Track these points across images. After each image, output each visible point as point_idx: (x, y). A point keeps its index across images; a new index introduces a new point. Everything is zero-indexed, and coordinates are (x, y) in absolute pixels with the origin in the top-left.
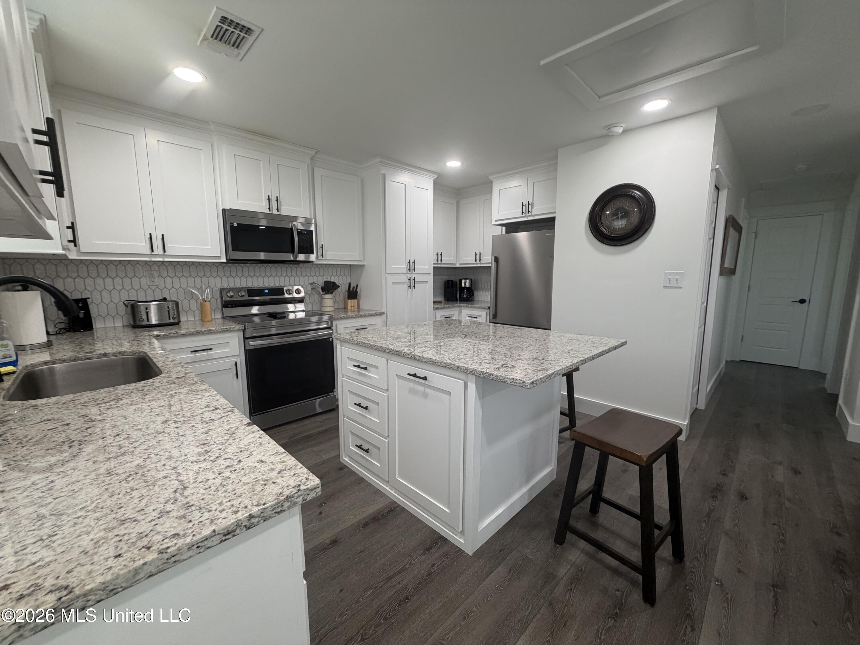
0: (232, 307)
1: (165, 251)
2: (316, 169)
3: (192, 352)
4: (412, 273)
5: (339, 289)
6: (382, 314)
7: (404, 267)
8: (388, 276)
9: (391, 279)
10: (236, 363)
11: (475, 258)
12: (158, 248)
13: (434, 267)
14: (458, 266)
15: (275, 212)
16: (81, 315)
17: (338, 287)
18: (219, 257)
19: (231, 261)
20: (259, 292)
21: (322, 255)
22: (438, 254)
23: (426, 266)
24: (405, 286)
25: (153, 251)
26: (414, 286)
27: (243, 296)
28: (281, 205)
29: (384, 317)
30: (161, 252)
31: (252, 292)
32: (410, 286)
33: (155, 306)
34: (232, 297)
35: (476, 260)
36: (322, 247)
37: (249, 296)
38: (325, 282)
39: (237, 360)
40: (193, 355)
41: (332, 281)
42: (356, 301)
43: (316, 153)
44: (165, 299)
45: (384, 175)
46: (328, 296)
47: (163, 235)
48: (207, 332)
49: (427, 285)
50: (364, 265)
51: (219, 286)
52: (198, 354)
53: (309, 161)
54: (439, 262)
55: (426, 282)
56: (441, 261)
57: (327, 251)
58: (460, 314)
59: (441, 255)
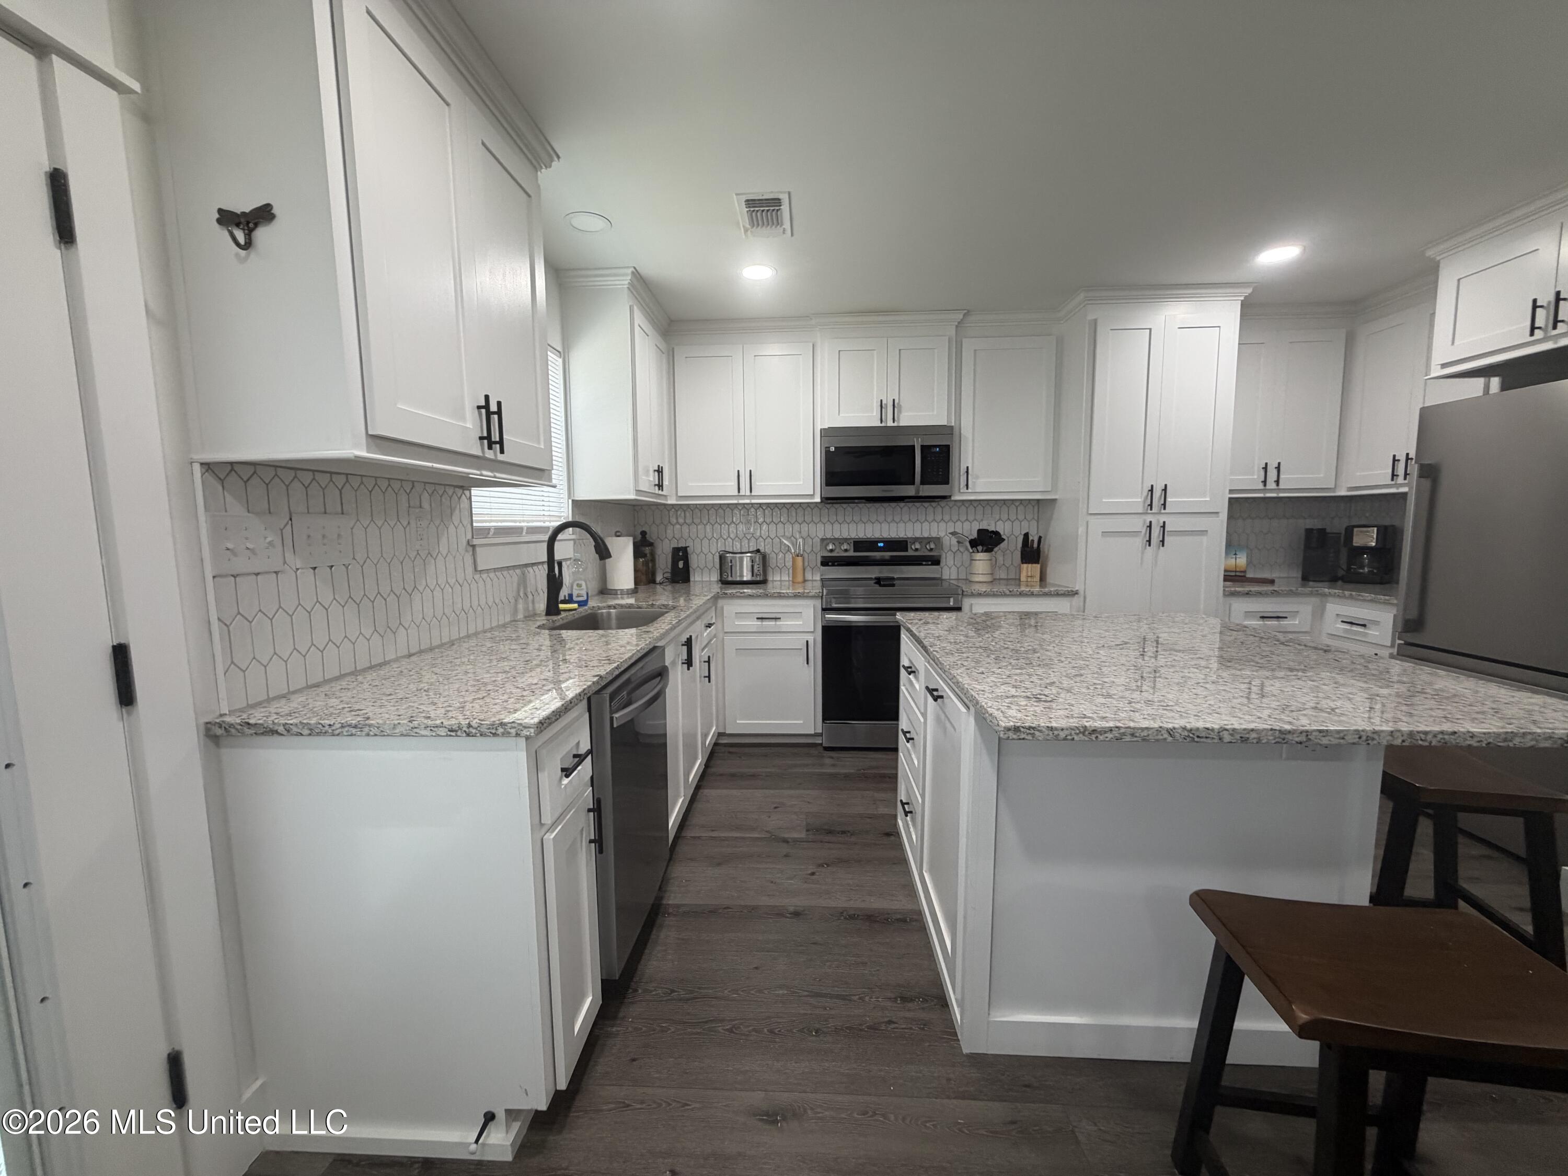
0: (833, 565)
1: (751, 491)
2: (965, 342)
3: (758, 618)
4: (1160, 513)
5: (1003, 545)
6: (1073, 593)
7: (1138, 500)
8: (1093, 520)
9: (1098, 525)
10: (807, 642)
11: (1390, 471)
12: (745, 490)
13: (1230, 499)
14: (1343, 492)
15: (890, 423)
16: (681, 564)
17: (1004, 540)
18: (812, 496)
19: (826, 500)
20: (869, 545)
21: (967, 485)
22: (1265, 469)
23: (1205, 497)
24: (1139, 541)
25: (739, 492)
26: (1163, 541)
27: (846, 550)
28: (900, 412)
29: (1076, 601)
30: (748, 493)
31: (859, 545)
32: (1149, 541)
33: (749, 558)
34: (831, 551)
35: (1394, 476)
36: (967, 472)
37: (854, 551)
38: (980, 531)
39: (810, 638)
40: (759, 623)
41: (992, 528)
42: (1037, 567)
43: (965, 315)
44: (758, 551)
45: (1095, 322)
46: (981, 556)
47: (750, 471)
48: (776, 595)
49: (1204, 539)
50: (1054, 501)
51: (821, 535)
52: (766, 623)
53: (952, 332)
54: (1271, 485)
55: (1203, 532)
56: (1277, 482)
57: (977, 477)
58: (1319, 614)
59: (1278, 468)
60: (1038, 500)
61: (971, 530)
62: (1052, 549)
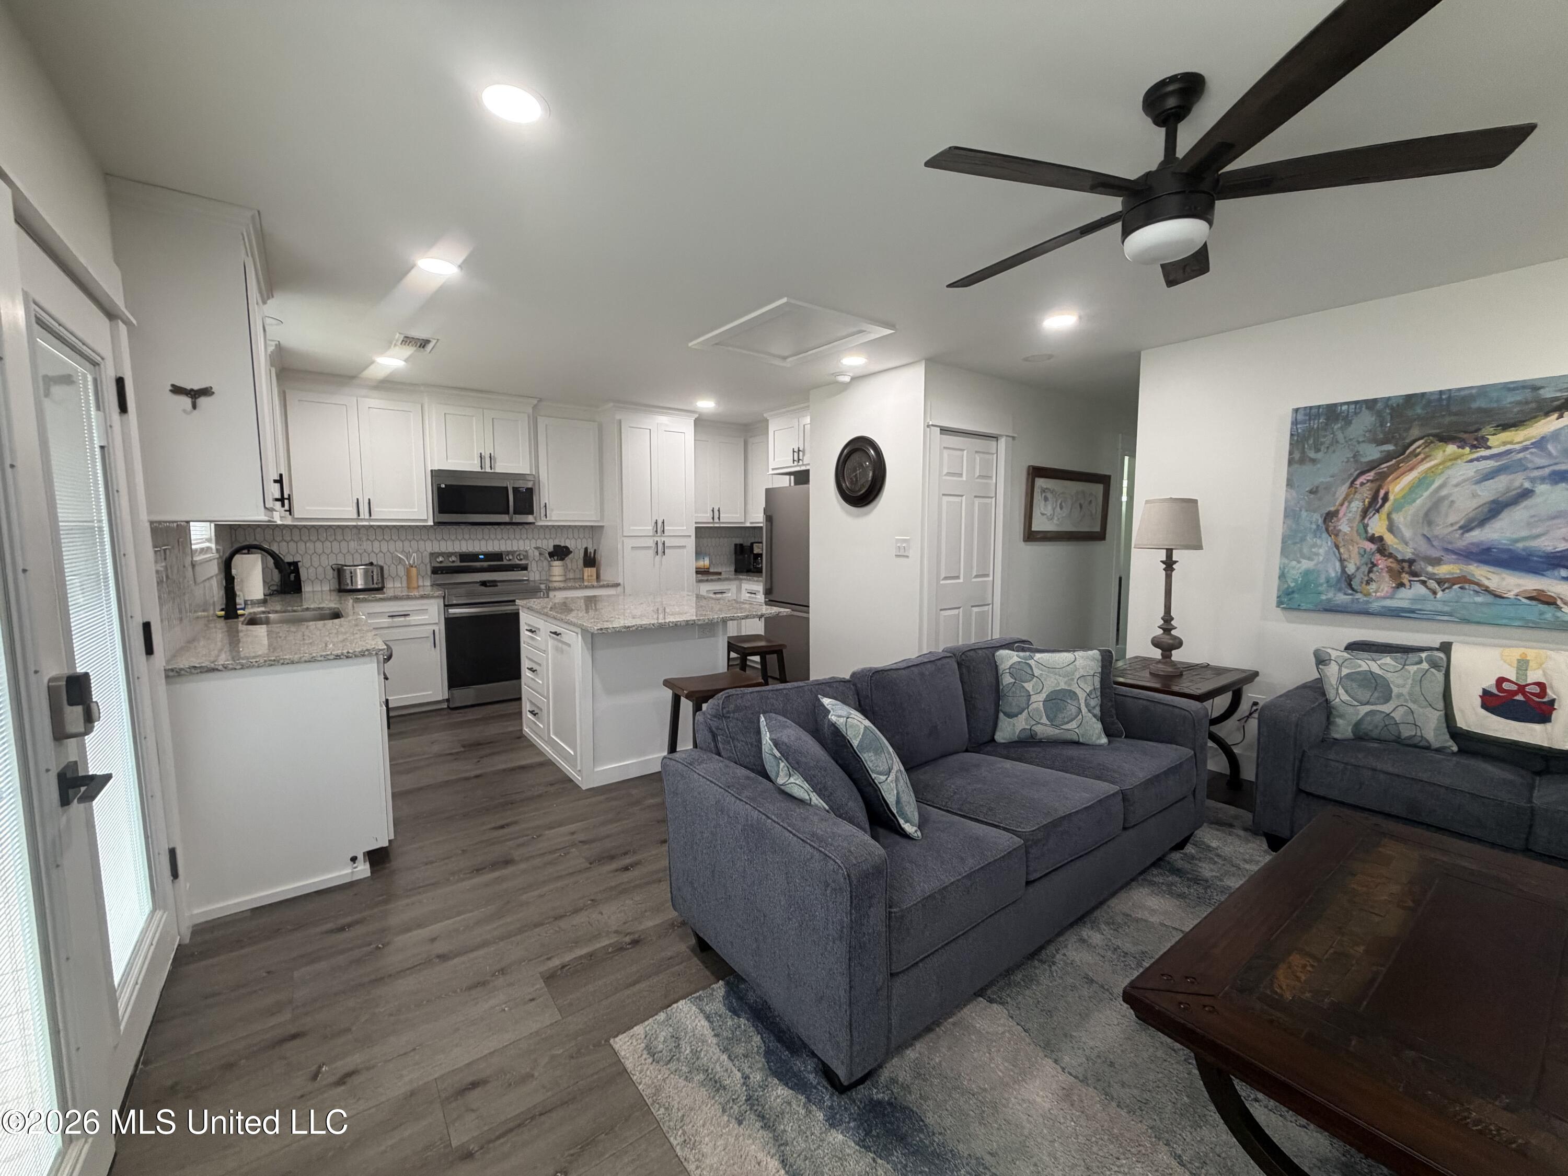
0: (442, 573)
1: (370, 515)
2: (540, 419)
3: (391, 616)
4: (661, 536)
6: (618, 585)
7: (650, 528)
8: (626, 540)
9: (629, 543)
10: (435, 631)
12: (364, 513)
13: (697, 528)
15: (488, 470)
16: (292, 576)
17: (571, 552)
18: (426, 520)
19: (438, 524)
20: (473, 557)
21: (546, 515)
23: (683, 526)
24: (651, 552)
25: (359, 515)
26: (664, 552)
27: (453, 562)
28: (495, 462)
29: (619, 589)
30: (367, 517)
31: (464, 557)
32: (657, 552)
33: (362, 571)
34: (441, 562)
36: (546, 506)
37: (461, 562)
38: (555, 546)
39: (436, 628)
41: (563, 544)
42: (594, 570)
43: (538, 401)
44: (371, 564)
45: (620, 421)
46: (555, 563)
47: (369, 500)
48: (405, 597)
49: (684, 551)
50: (602, 527)
51: (429, 550)
52: (396, 619)
53: (531, 411)
54: (716, 520)
55: (684, 547)
56: (719, 518)
57: (552, 510)
58: (739, 589)
59: (719, 511)
60: (592, 527)
61: (549, 545)
62: (603, 558)
